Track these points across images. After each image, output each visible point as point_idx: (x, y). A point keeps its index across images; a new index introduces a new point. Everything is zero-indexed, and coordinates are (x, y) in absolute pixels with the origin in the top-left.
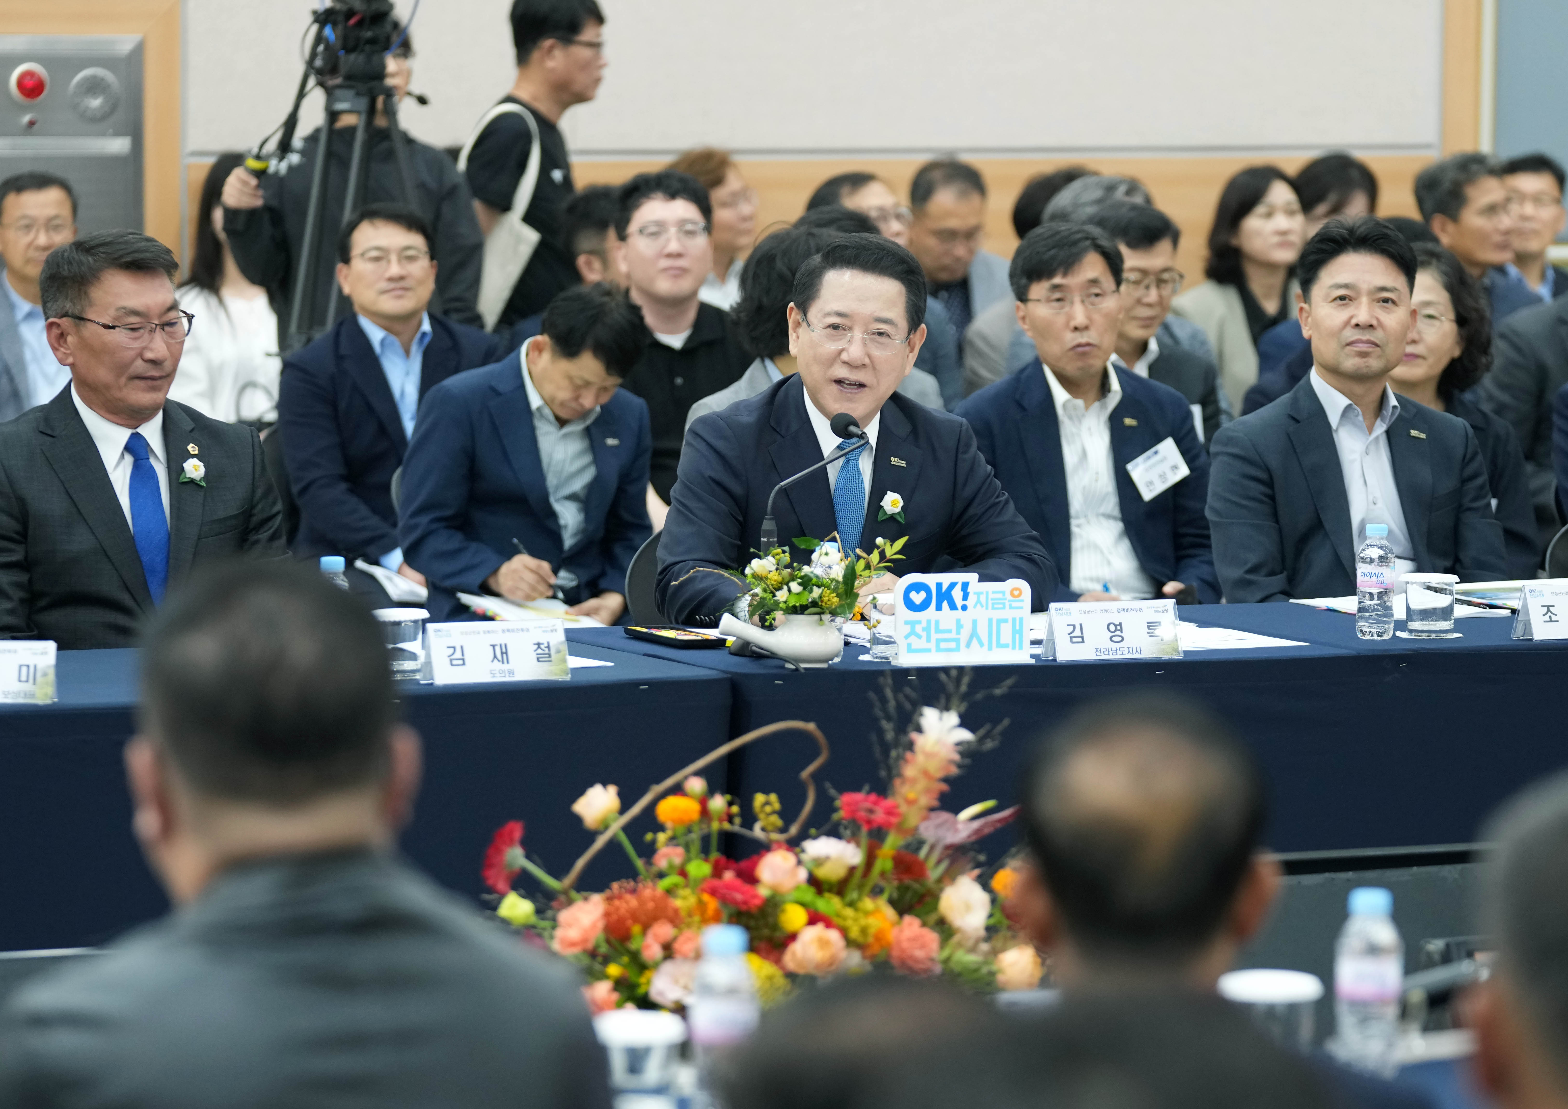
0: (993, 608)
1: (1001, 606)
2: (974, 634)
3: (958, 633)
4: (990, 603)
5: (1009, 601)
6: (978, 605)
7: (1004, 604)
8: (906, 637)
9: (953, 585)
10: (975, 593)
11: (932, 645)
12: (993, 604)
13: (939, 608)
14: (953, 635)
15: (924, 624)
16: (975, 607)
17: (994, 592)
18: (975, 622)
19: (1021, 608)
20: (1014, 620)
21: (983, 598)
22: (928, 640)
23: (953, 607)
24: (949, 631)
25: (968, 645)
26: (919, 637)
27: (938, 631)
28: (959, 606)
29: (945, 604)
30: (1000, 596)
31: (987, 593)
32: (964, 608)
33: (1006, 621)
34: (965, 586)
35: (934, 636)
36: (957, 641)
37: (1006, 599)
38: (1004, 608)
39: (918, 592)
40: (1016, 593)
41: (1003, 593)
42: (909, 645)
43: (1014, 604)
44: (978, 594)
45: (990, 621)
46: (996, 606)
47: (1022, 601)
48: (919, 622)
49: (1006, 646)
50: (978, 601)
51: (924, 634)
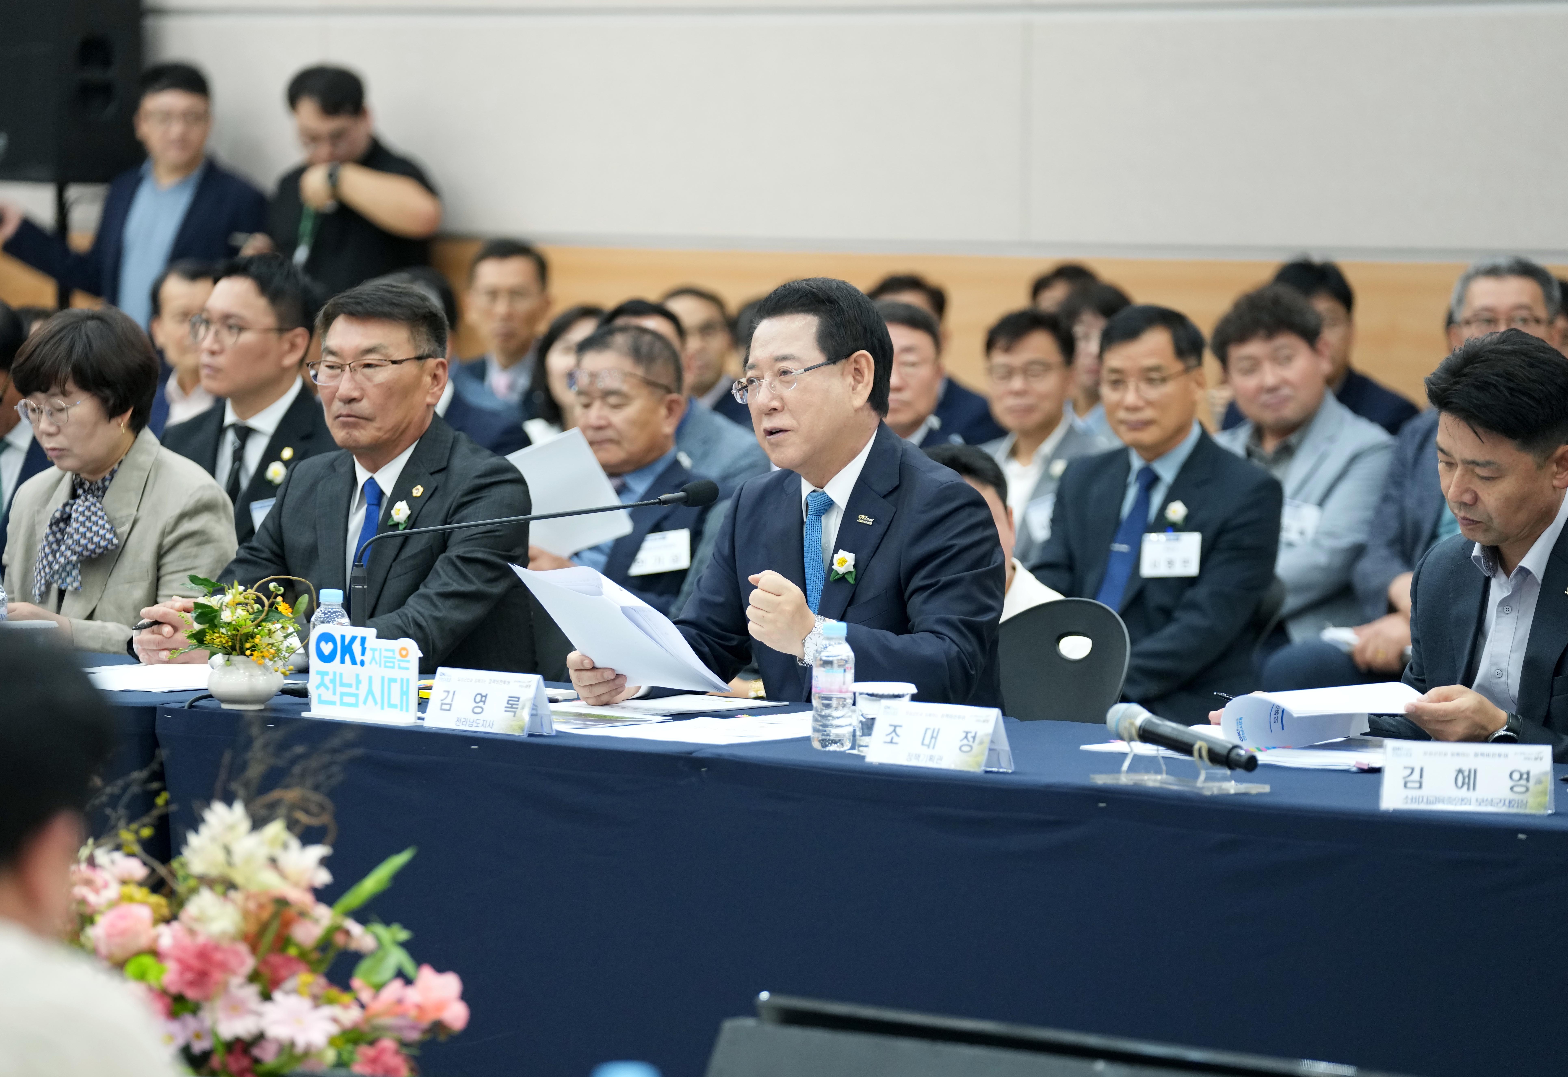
0: (386, 667)
1: (391, 665)
2: (370, 692)
3: (357, 689)
4: (383, 660)
5: (399, 660)
6: (373, 662)
7: (393, 663)
8: (318, 687)
9: (354, 638)
10: (372, 649)
11: (337, 698)
12: (386, 662)
13: (343, 661)
14: (353, 690)
15: (331, 676)
16: (371, 663)
17: (386, 650)
18: (370, 678)
19: (407, 669)
20: (402, 680)
21: (377, 654)
22: (334, 694)
23: (354, 662)
24: (350, 686)
25: (365, 703)
26: (327, 688)
27: (342, 685)
28: (358, 661)
29: (347, 657)
30: (390, 654)
31: (380, 650)
32: (362, 663)
33: (395, 680)
34: (363, 640)
35: (339, 689)
36: (356, 696)
37: (394, 658)
38: (393, 667)
39: (327, 643)
40: (404, 653)
41: (393, 651)
42: (320, 696)
43: (403, 665)
44: (374, 650)
45: (383, 678)
46: (388, 664)
47: (408, 661)
48: (327, 673)
49: (395, 706)
50: (373, 658)
51: (331, 686)
